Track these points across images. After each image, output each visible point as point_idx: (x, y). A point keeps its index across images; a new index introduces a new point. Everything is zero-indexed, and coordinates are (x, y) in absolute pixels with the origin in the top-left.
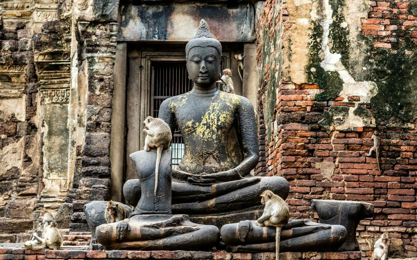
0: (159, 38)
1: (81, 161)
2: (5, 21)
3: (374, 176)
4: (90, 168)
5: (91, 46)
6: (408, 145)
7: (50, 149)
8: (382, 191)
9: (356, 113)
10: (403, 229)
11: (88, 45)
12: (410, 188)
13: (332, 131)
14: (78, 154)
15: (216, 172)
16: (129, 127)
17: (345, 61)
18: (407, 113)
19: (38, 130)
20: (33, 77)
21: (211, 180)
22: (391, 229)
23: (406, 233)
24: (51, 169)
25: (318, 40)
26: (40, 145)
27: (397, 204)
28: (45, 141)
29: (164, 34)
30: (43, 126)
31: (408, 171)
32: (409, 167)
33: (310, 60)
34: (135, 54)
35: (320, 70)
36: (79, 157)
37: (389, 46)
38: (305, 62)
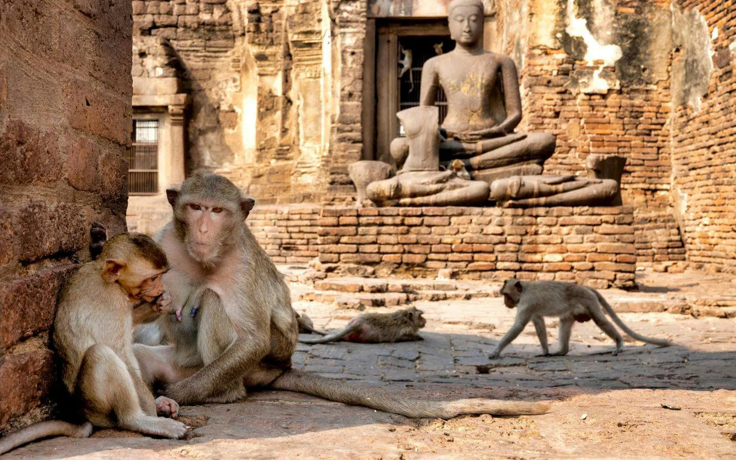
0: (405, 14)
1: (336, 129)
2: (261, 5)
3: (618, 135)
4: (345, 134)
5: (344, 22)
6: (651, 106)
7: (305, 120)
8: (626, 150)
9: (601, 76)
10: (646, 186)
11: (341, 21)
12: (652, 147)
13: (578, 94)
14: (333, 122)
15: (481, 129)
16: (379, 97)
17: (589, 25)
18: (649, 74)
19: (294, 103)
20: (288, 55)
21: (478, 137)
22: (635, 186)
23: (648, 189)
24: (307, 138)
25: (564, 7)
26: (296, 117)
27: (641, 162)
28: (301, 112)
29: (410, 9)
30: (299, 99)
31: (650, 130)
32: (653, 127)
33: (556, 26)
34: (383, 30)
35: (566, 35)
36: (334, 125)
37: (632, 10)
38: (551, 27)
